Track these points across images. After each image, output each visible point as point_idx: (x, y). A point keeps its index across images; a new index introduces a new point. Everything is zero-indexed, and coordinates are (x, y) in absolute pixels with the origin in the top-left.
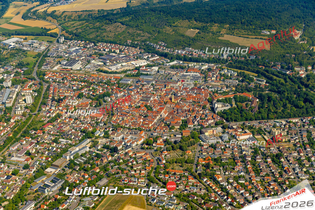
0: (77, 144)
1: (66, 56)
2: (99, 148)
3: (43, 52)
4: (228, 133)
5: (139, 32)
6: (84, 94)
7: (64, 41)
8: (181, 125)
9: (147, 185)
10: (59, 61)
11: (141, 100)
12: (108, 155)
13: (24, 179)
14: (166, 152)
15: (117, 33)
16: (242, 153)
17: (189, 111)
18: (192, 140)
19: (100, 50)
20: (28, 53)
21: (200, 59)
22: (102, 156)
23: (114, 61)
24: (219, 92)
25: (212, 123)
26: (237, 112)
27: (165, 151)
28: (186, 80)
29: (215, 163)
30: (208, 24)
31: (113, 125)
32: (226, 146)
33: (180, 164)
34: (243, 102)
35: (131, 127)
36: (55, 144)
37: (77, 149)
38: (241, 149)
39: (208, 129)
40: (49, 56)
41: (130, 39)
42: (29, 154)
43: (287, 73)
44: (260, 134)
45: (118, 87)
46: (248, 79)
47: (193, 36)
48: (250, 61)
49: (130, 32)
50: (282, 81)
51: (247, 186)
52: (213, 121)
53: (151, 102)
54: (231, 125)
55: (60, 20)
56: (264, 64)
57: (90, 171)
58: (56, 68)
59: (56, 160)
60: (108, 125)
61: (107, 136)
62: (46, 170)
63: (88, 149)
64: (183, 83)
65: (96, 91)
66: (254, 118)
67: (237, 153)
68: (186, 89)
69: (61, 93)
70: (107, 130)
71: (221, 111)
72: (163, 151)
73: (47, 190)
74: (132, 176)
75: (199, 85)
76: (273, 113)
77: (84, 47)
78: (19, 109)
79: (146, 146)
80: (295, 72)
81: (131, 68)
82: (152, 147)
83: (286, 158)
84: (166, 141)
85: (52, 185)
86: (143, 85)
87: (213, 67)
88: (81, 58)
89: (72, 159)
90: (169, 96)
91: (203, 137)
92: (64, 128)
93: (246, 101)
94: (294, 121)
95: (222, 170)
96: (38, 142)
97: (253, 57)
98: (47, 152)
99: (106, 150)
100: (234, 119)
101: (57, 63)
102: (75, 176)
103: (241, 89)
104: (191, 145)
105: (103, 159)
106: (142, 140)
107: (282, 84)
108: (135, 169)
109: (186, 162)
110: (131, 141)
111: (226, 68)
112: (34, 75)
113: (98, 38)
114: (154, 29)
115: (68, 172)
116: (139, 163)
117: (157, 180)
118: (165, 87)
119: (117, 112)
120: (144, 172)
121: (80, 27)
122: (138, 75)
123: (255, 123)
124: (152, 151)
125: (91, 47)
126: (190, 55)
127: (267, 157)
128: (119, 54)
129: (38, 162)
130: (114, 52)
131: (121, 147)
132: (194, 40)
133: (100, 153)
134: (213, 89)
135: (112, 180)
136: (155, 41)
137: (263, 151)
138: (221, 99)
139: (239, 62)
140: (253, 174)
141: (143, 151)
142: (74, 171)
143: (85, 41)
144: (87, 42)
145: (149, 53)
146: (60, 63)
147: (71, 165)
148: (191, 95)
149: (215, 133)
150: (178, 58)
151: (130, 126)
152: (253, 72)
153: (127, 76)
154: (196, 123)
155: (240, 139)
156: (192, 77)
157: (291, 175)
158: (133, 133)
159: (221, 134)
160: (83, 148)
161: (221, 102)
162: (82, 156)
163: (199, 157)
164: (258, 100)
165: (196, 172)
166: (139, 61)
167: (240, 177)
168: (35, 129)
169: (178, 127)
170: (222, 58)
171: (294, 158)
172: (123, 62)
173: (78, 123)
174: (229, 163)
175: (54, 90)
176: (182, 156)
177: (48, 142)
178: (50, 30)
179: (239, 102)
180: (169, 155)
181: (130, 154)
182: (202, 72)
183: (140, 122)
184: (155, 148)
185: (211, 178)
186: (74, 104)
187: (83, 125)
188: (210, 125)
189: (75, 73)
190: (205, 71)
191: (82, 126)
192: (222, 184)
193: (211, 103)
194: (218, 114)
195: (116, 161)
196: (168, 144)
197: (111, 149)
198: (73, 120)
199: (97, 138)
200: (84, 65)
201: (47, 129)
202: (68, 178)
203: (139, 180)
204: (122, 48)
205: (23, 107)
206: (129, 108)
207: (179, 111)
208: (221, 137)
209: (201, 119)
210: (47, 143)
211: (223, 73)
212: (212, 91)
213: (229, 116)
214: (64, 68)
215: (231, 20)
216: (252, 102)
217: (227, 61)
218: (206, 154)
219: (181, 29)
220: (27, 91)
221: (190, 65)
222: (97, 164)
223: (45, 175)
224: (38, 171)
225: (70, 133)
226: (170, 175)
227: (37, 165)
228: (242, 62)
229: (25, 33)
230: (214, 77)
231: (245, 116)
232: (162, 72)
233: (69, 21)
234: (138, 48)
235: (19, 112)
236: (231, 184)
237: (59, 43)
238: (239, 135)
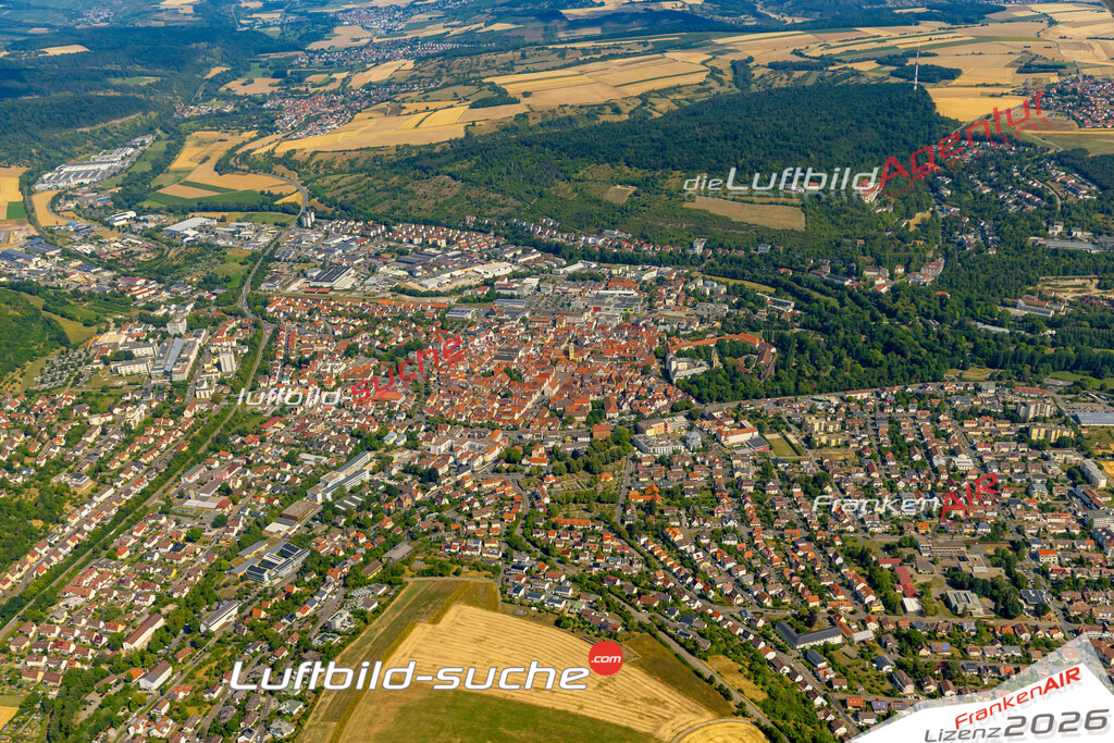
0: (342, 464)
1: (320, 257)
2: (394, 472)
3: (264, 251)
4: (701, 429)
5: (492, 196)
6: (360, 346)
7: (315, 222)
8: (591, 413)
9: (503, 555)
10: (302, 271)
11: (497, 357)
12: (414, 488)
13: (214, 550)
14: (552, 479)
15: (440, 201)
16: (733, 476)
17: (609, 380)
18: (614, 447)
19: (401, 242)
20: (228, 253)
21: (639, 256)
22: (401, 492)
23: (433, 266)
24: (682, 333)
25: (664, 407)
26: (723, 380)
27: (551, 476)
28: (603, 308)
29: (669, 500)
30: (658, 174)
31: (427, 418)
32: (694, 458)
33: (584, 506)
34: (737, 355)
35: (472, 422)
36: (289, 466)
37: (342, 476)
38: (732, 466)
39: (653, 421)
40: (279, 260)
41: (473, 213)
42: (226, 491)
43: (847, 283)
44: (778, 430)
45: (442, 327)
46: (753, 301)
47: (622, 201)
48: (756, 259)
49: (473, 196)
50: (834, 303)
51: (742, 553)
52: (666, 402)
53: (520, 360)
54: (708, 410)
55: (304, 173)
56: (791, 264)
57: (372, 528)
58: (293, 287)
59: (290, 504)
60: (416, 418)
61: (413, 443)
62: (267, 529)
63: (367, 477)
64: (598, 313)
65: (388, 338)
66: (764, 393)
67: (720, 477)
68: (603, 328)
69: (306, 345)
70: (415, 429)
71: (686, 377)
72: (545, 475)
73: (269, 575)
74: (469, 537)
75: (633, 319)
76: (809, 378)
77: (362, 235)
78: (205, 385)
79: (505, 465)
80: (865, 280)
81: (474, 283)
82: (520, 467)
83: (838, 484)
84: (553, 454)
85: (279, 563)
86: (502, 322)
87: (670, 274)
88: (355, 262)
89: (330, 499)
90: (563, 347)
91: (641, 441)
92: (312, 428)
93: (746, 353)
94: (859, 396)
95: (684, 516)
96: (249, 462)
97: (765, 249)
98: (269, 487)
99: (410, 478)
100: (715, 395)
101: (298, 276)
102: (336, 539)
103: (735, 325)
104: (613, 461)
105: (402, 497)
106: (497, 452)
107: (833, 310)
108: (478, 518)
109: (599, 500)
110: (471, 455)
111: (701, 276)
112: (242, 304)
113: (397, 213)
114: (529, 188)
115: (320, 532)
116: (488, 505)
117: (528, 544)
118: (554, 325)
119: (438, 387)
120: (498, 525)
121: (353, 187)
122: (489, 298)
123: (767, 405)
124: (520, 477)
125: (378, 235)
126: (616, 247)
127: (793, 482)
128: (446, 250)
129: (249, 510)
130: (435, 245)
131: (446, 468)
132: (623, 210)
133: (397, 484)
134: (668, 328)
135: (421, 545)
136: (531, 216)
137: (783, 469)
138: (686, 349)
139: (731, 261)
140: (756, 524)
141: (496, 476)
142: (333, 528)
143: (366, 222)
144: (371, 223)
145: (516, 244)
146: (305, 275)
147: (327, 514)
148: (616, 342)
149: (670, 430)
150: (587, 255)
151: (468, 419)
152: (765, 284)
153: (465, 301)
154: (625, 407)
155: (730, 442)
156: (620, 299)
157: (848, 524)
158: (476, 435)
159: (684, 433)
160: (357, 473)
161: (686, 356)
162: (352, 492)
163: (629, 488)
164: (774, 350)
165: (622, 522)
166: (494, 264)
167: (725, 532)
168: (242, 433)
169: (584, 418)
170: (690, 252)
171: (856, 484)
172: (455, 269)
173: (345, 415)
174: (702, 500)
175: (288, 340)
176: (589, 486)
177: (274, 462)
178: (281, 196)
179: (730, 355)
180: (559, 485)
181: (467, 485)
182: (643, 287)
183: (493, 409)
184: (527, 470)
185: (656, 536)
186: (335, 371)
187: (357, 420)
188: (658, 411)
189: (338, 298)
190: (651, 284)
191: (353, 423)
192: (682, 548)
193: (664, 360)
194: (677, 386)
195: (434, 502)
196: (558, 460)
197: (421, 475)
198: (334, 409)
199: (389, 449)
200: (362, 279)
201: (271, 431)
202: (318, 544)
203: (486, 545)
204: (453, 236)
205: (214, 381)
206: (466, 378)
207: (586, 381)
208: (684, 440)
209: (637, 398)
210: (269, 464)
211: (692, 287)
212: (665, 331)
213: (705, 390)
214: (314, 287)
215: (712, 161)
216: (761, 355)
217: (702, 259)
218: (646, 479)
219: (594, 185)
220: (225, 344)
221: (614, 272)
222: (389, 509)
223: (265, 539)
224: (247, 531)
225: (326, 439)
226: (561, 531)
227: (245, 517)
228: (740, 261)
229: (221, 205)
230: (671, 298)
231: (742, 388)
232: (549, 289)
233: (326, 174)
234: (492, 233)
235: (205, 392)
236: (705, 549)
237: (302, 227)
238: (727, 434)
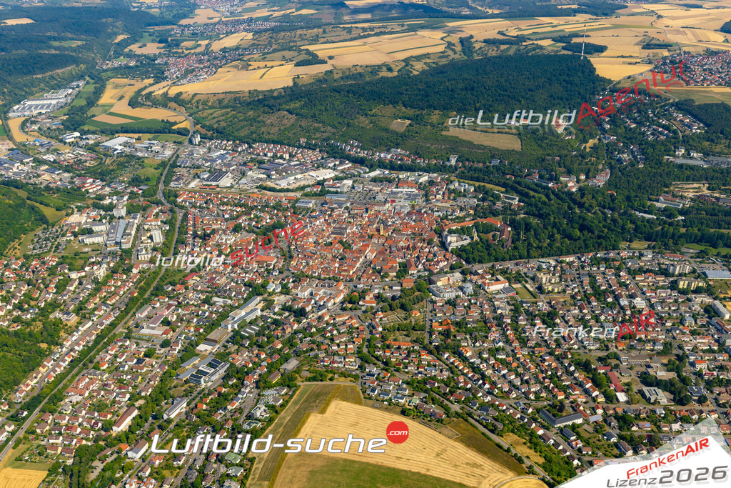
0: (242, 305)
1: (207, 165)
2: (276, 310)
3: (169, 160)
5: (316, 125)
6: (243, 225)
7: (201, 141)
8: (399, 271)
9: (359, 366)
10: (197, 174)
11: (333, 233)
12: (291, 321)
13: (165, 363)
14: (381, 315)
15: (282, 128)
16: (496, 312)
17: (408, 248)
18: (417, 293)
19: (259, 155)
20: (146, 161)
21: (416, 166)
22: (283, 323)
23: (282, 171)
24: (449, 217)
25: (446, 266)
26: (481, 249)
27: (380, 313)
28: (397, 200)
29: (458, 328)
30: (424, 112)
31: (293, 273)
32: (470, 301)
33: (404, 333)
34: (487, 232)
35: (323, 276)
36: (206, 306)
38: (494, 305)
39: (440, 276)
40: (180, 166)
41: (304, 137)
42: (166, 322)
43: (550, 185)
44: (520, 282)
45: (294, 212)
46: (492, 196)
47: (402, 130)
48: (491, 169)
49: (304, 125)
50: (544, 198)
51: (511, 364)
52: (446, 263)
53: (348, 235)
54: (474, 269)
55: (189, 108)
56: (513, 172)
57: (268, 348)
58: (192, 185)
59: (211, 331)
60: (286, 274)
61: (285, 291)
62: (198, 348)
63: (259, 313)
64: (394, 204)
65: (260, 220)
66: (507, 257)
67: (488, 313)
68: (399, 214)
69: (206, 225)
70: (286, 281)
71: (457, 247)
72: (376, 312)
73: (204, 380)
74: (334, 354)
75: (417, 208)
76: (536, 248)
77: (233, 151)
78: (144, 252)
79: (350, 306)
80: (561, 183)
81: (311, 183)
82: (359, 307)
83: (563, 317)
84: (378, 297)
85: (210, 372)
86: (332, 210)
87: (436, 178)
88: (231, 169)
89: (237, 328)
90: (374, 226)
91: (435, 289)
92: (218, 280)
93: (492, 231)
94: (568, 260)
95: (469, 339)
96: (179, 303)
97: (496, 162)
98: (195, 320)
99: (287, 314)
100: (477, 258)
101: (194, 177)
102: (245, 355)
103: (483, 212)
104: (418, 302)
105: (285, 327)
106: (342, 296)
107: (544, 203)
108: (338, 342)
109: (414, 329)
110: (325, 299)
111: (457, 180)
112: (160, 196)
113: (254, 135)
114: (340, 120)
115: (233, 350)
116: (343, 333)
117: (374, 359)
118: (367, 212)
119: (297, 253)
120: (352, 346)
121: (223, 118)
122: (323, 193)
123: (509, 265)
124: (359, 313)
125: (244, 150)
126: (400, 160)
127: (535, 316)
128: (289, 161)
129: (184, 336)
130: (281, 157)
131: (310, 307)
132: (403, 136)
133: (280, 318)
134: (441, 214)
135: (304, 360)
136: (343, 139)
137: (526, 308)
138: (454, 228)
139: (475, 170)
140: (516, 344)
141: (345, 312)
142: (241, 348)
143: (234, 141)
144: (237, 142)
145: (335, 158)
146: (199, 177)
147: (236, 338)
148: (409, 223)
149: (451, 282)
150: (382, 165)
151: (320, 274)
152: (498, 185)
153: (306, 195)
154: (420, 267)
155: (491, 290)
156: (407, 194)
157: (574, 344)
158: (327, 285)
159: (460, 284)
160: (252, 311)
161: (455, 233)
162: (251, 323)
163: (431, 320)
164: (510, 229)
165: (431, 343)
166: (322, 171)
167: (497, 350)
168: (173, 284)
169: (395, 274)
170: (448, 164)
171: (574, 317)
172: (296, 174)
173: (238, 272)
174: (479, 328)
175: (194, 221)
176: (405, 319)
177: (196, 303)
178: (175, 123)
179: (483, 232)
180: (386, 319)
181: (326, 319)
182: (420, 187)
183: (335, 268)
184: (364, 308)
185: (454, 353)
186: (228, 242)
187: (247, 275)
188: (442, 269)
189: (223, 193)
190: (425, 185)
191: (245, 277)
192: (472, 361)
193: (440, 235)
194: (452, 252)
195: (306, 330)
196: (383, 301)
197: (295, 312)
198: (231, 267)
199: (270, 294)
200: (237, 180)
201: (191, 282)
202: (233, 359)
203: (347, 360)
204: (292, 152)
205: (149, 249)
206: (315, 247)
207: (393, 249)
208: (461, 288)
209: (427, 261)
210: (193, 304)
211: (452, 187)
213: (471, 256)
214: (206, 185)
215: (459, 104)
216: (502, 233)
217: (456, 168)
218: (441, 315)
219: (383, 119)
220: (153, 223)
221: (401, 176)
222: (277, 335)
223: (197, 355)
224: (185, 350)
225: (228, 287)
226: (392, 350)
227: (182, 340)
228: (480, 170)
229: (137, 129)
230: (439, 194)
231: (494, 254)
232: (359, 188)
233: (204, 109)
234: (318, 150)
235: (145, 256)
236: (486, 361)
237: (192, 144)
238: (489, 284)
